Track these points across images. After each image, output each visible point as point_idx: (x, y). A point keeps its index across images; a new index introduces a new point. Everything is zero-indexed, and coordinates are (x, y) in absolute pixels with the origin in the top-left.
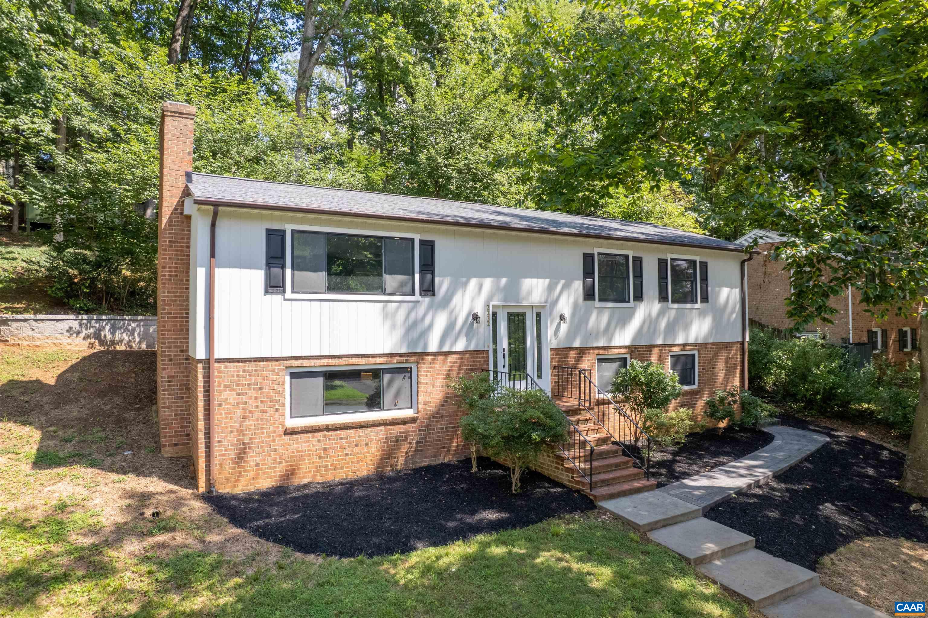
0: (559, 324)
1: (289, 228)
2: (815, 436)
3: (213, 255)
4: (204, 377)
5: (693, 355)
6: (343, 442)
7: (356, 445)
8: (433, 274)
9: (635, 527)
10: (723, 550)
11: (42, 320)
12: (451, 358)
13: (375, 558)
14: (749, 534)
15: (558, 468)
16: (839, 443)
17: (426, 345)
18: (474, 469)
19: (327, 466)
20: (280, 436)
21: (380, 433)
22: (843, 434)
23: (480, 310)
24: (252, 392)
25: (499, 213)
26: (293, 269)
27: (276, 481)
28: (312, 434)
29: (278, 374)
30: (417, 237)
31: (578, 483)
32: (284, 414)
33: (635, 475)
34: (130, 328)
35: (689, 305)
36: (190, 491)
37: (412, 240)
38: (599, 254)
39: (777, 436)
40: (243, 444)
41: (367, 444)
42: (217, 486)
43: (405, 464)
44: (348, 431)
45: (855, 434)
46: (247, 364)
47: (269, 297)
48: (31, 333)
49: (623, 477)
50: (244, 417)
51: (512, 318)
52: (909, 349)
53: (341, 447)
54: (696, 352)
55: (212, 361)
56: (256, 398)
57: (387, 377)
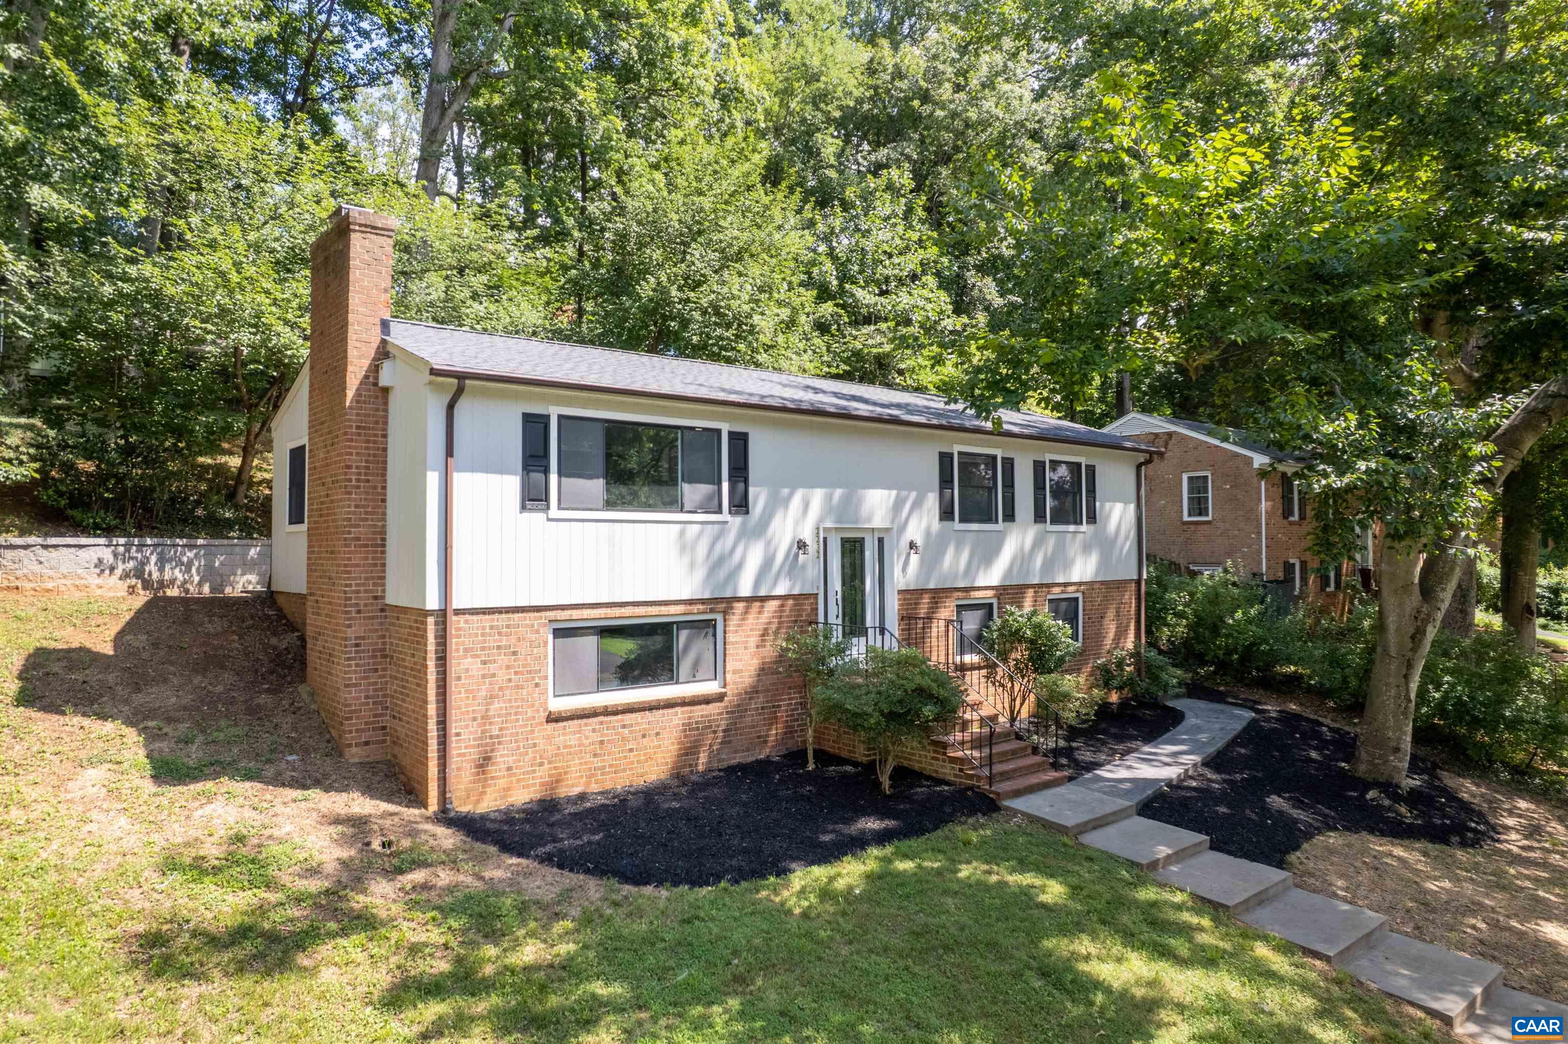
0: (909, 554)
1: (554, 412)
2: (1238, 712)
3: (449, 452)
4: (436, 637)
5: (1076, 599)
6: (626, 731)
7: (644, 736)
8: (746, 481)
9: (1062, 829)
10: (1176, 853)
11: (55, 546)
12: (773, 605)
13: (744, 884)
14: (1200, 832)
15: (937, 759)
16: (1269, 720)
17: (735, 590)
18: (811, 767)
19: (604, 767)
20: (541, 724)
21: (678, 716)
22: (1271, 708)
23: (807, 535)
24: (503, 660)
25: (816, 391)
26: (560, 474)
27: (535, 792)
28: (585, 721)
29: (537, 632)
30: (725, 428)
31: (971, 777)
32: (545, 692)
33: (1039, 765)
34: (185, 559)
35: (1072, 528)
36: (416, 811)
37: (718, 432)
38: (960, 453)
39: (1188, 714)
40: (491, 737)
41: (658, 734)
42: (456, 803)
43: (709, 762)
44: (633, 715)
45: (1283, 707)
46: (496, 616)
47: (526, 515)
48: (37, 568)
49: (1020, 768)
50: (492, 697)
51: (847, 545)
52: (1331, 588)
53: (623, 739)
54: (1080, 595)
55: (450, 613)
56: (508, 667)
57: (684, 635)
